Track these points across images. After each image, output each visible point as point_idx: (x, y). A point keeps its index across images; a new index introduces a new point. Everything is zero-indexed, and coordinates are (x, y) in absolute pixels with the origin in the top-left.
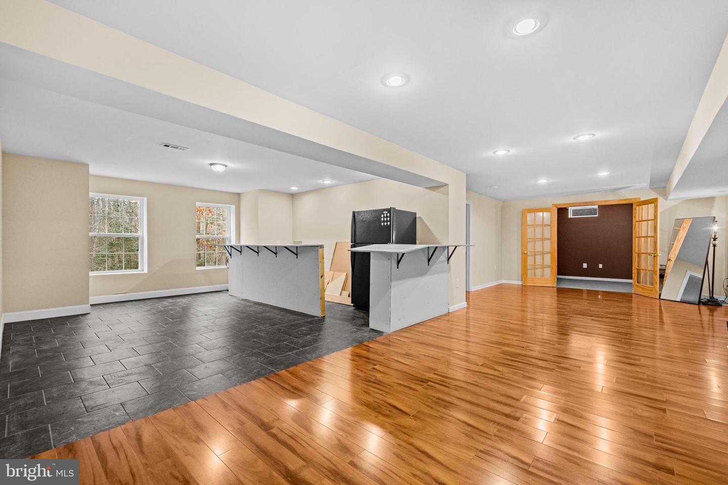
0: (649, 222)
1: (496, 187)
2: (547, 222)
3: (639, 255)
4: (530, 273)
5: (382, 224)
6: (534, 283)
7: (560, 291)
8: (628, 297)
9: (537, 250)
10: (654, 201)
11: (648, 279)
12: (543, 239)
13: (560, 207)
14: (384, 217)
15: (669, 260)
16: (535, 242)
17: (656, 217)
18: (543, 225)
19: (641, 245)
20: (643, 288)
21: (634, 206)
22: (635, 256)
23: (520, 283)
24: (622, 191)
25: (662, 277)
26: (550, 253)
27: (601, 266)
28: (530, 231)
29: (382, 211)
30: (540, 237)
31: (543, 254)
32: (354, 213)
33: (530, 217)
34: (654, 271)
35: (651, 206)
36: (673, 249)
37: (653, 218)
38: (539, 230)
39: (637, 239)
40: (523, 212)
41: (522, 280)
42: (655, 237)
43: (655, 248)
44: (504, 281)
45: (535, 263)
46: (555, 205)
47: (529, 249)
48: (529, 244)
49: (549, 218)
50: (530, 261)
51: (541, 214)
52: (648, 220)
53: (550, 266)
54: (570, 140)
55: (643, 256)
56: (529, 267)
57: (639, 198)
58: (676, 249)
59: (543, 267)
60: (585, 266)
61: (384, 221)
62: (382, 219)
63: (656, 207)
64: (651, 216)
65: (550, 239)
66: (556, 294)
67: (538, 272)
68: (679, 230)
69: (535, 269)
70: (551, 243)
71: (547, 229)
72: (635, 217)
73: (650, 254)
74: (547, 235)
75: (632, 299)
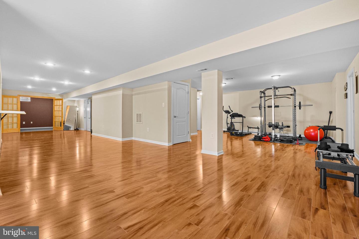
4: (5, 127)
6: (8, 132)
7: (21, 133)
8: (52, 131)
10: (61, 99)
11: (59, 124)
17: (62, 105)
18: (13, 104)
20: (57, 128)
21: (54, 100)
22: (54, 117)
26: (17, 117)
27: (32, 123)
28: (5, 106)
30: (11, 109)
31: (13, 117)
34: (62, 122)
38: (10, 106)
39: (55, 111)
42: (62, 111)
43: (62, 115)
45: (8, 122)
50: (5, 121)
52: (59, 105)
53: (17, 123)
55: (57, 117)
56: (4, 124)
57: (56, 98)
59: (13, 123)
60: (24, 123)
63: (62, 102)
68: (67, 109)
69: (8, 125)
72: (54, 104)
73: (60, 116)
74: (15, 108)
75: (53, 132)
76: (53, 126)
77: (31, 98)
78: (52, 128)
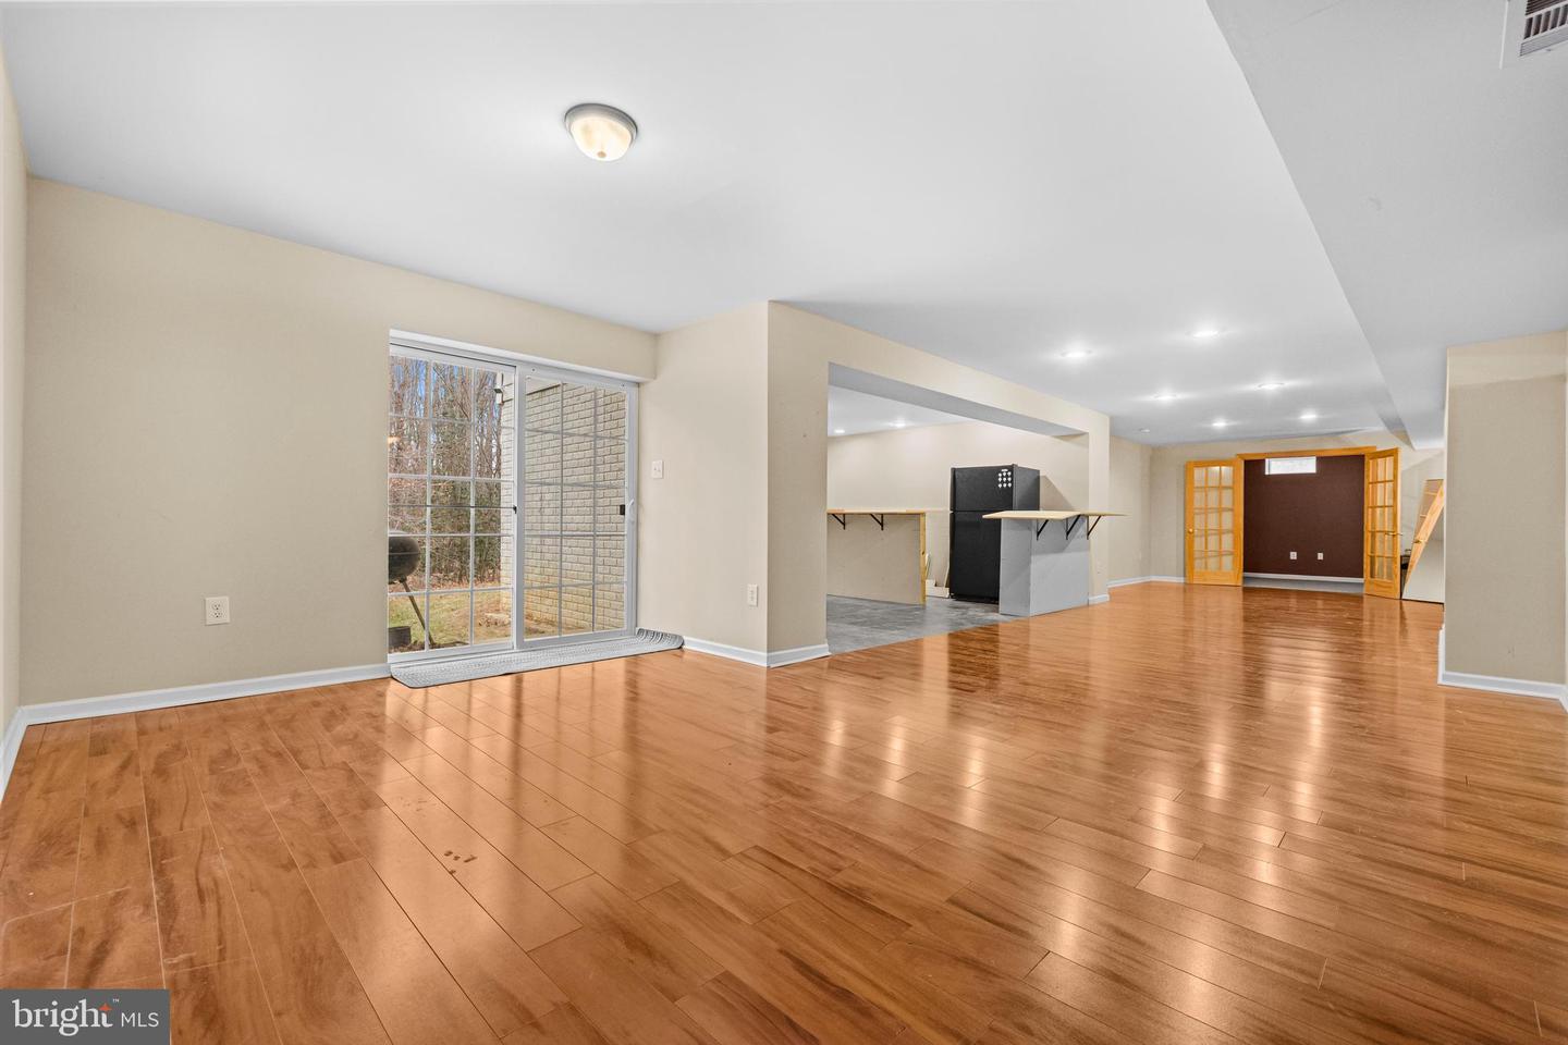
0: (1387, 484)
1: (1147, 431)
2: (1227, 481)
3: (1373, 534)
4: (1197, 563)
5: (1000, 486)
6: (1205, 580)
7: (1246, 591)
8: (1358, 599)
9: (1209, 527)
10: (1393, 453)
11: (1385, 570)
12: (1220, 510)
13: (1248, 458)
14: (1003, 477)
15: (1418, 542)
16: (1206, 514)
17: (1395, 476)
18: (1220, 488)
19: (1376, 520)
20: (1378, 585)
21: (1366, 459)
22: (1367, 536)
23: (1181, 580)
24: (1348, 435)
25: (1404, 567)
26: (1232, 532)
27: (1320, 556)
28: (1198, 496)
29: (999, 469)
30: (1215, 506)
31: (1220, 533)
32: (954, 471)
33: (1199, 473)
34: (1393, 558)
35: (1389, 460)
36: (1424, 526)
37: (1392, 478)
38: (1213, 495)
39: (1370, 510)
40: (1186, 467)
41: (1185, 576)
42: (1394, 507)
43: (1395, 525)
44: (1154, 578)
45: (1206, 548)
46: (1240, 456)
47: (1197, 526)
48: (1197, 518)
49: (1229, 476)
50: (1198, 544)
51: (1217, 468)
52: (1385, 482)
53: (1232, 554)
54: (1253, 387)
55: (1378, 535)
56: (1197, 555)
57: (1375, 447)
58: (1427, 526)
59: (1220, 554)
60: (1293, 556)
61: (1002, 482)
62: (1000, 479)
63: (1396, 462)
64: (1389, 476)
65: (1232, 510)
66: (1241, 596)
67: (1212, 563)
68: (1434, 497)
69: (1206, 557)
70: (1234, 516)
71: (1227, 495)
72: (1368, 476)
73: (1387, 533)
74: (1227, 503)
75: (1362, 602)
76: (1362, 577)
77: (1318, 458)
78: (1361, 585)
